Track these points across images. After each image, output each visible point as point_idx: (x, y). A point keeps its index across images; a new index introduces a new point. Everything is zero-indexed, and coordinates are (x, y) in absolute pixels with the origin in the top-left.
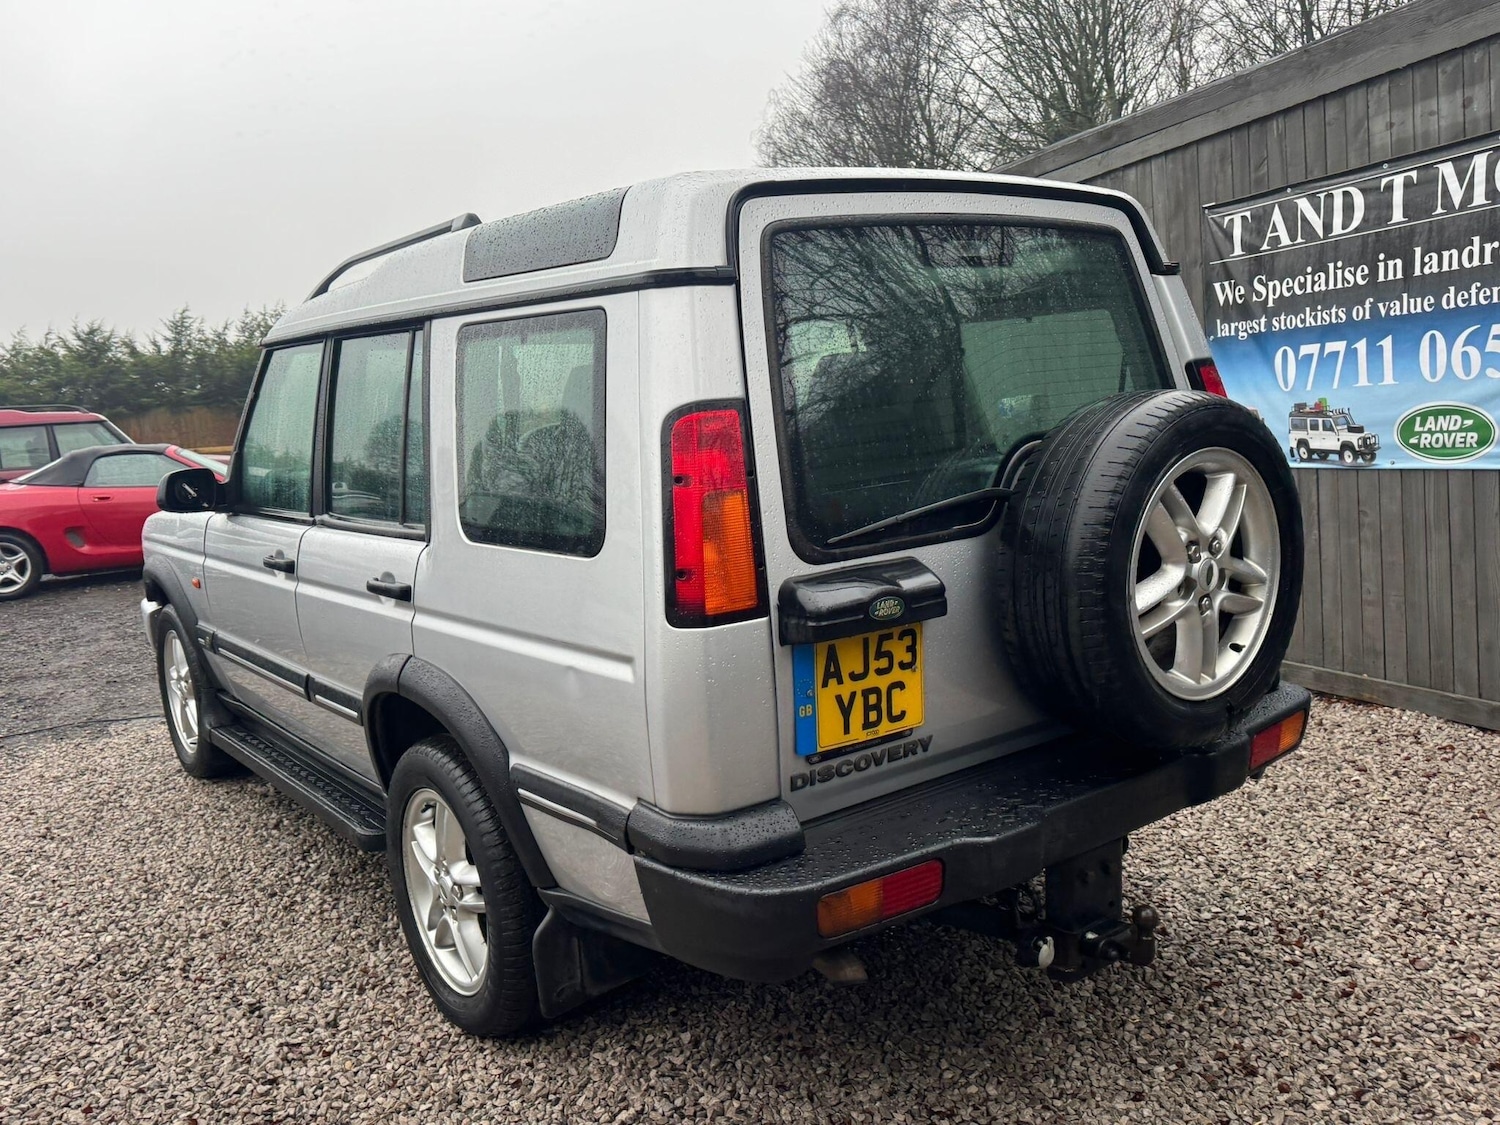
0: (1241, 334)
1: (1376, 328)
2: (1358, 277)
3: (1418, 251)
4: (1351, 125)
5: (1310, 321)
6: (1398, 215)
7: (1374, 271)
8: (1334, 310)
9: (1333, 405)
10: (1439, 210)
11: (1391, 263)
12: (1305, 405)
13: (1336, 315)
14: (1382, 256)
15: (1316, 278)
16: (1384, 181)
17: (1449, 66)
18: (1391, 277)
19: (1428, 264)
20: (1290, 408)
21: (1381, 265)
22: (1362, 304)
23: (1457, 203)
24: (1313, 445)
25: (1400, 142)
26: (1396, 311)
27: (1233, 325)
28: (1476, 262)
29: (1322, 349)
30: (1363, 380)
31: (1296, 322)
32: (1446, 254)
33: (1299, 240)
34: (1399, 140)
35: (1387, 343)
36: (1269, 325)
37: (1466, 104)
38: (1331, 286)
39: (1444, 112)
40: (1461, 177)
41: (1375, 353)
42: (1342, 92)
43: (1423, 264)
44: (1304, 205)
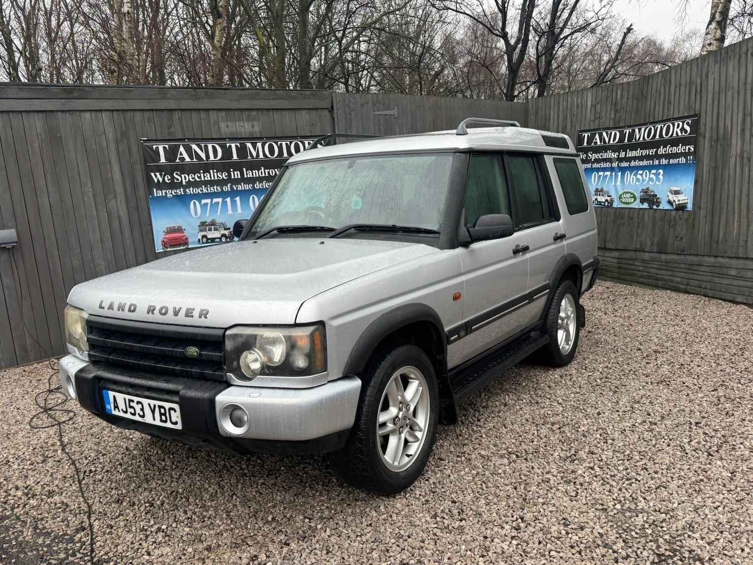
0: (168, 195)
1: (233, 194)
2: (224, 176)
3: (244, 169)
4: (212, 122)
5: (205, 191)
6: (235, 157)
7: (229, 175)
8: (215, 187)
9: (219, 221)
10: (249, 158)
11: (236, 173)
12: (206, 222)
13: (216, 189)
14: (232, 170)
15: (205, 175)
16: (228, 145)
17: (247, 113)
18: (236, 177)
19: (249, 174)
20: (199, 224)
21: (232, 173)
22: (227, 186)
23: (255, 157)
24: (209, 237)
25: (231, 133)
26: (240, 188)
27: (163, 191)
28: (264, 175)
29: (212, 201)
30: (230, 212)
31: (198, 191)
32: (254, 172)
33: (195, 160)
34: (231, 132)
35: (238, 199)
36: (185, 192)
37: (253, 126)
38: (213, 178)
39: (246, 127)
40: (255, 148)
41: (234, 203)
42: (207, 110)
43: (247, 174)
44: (194, 147)
